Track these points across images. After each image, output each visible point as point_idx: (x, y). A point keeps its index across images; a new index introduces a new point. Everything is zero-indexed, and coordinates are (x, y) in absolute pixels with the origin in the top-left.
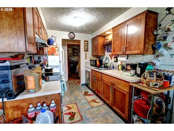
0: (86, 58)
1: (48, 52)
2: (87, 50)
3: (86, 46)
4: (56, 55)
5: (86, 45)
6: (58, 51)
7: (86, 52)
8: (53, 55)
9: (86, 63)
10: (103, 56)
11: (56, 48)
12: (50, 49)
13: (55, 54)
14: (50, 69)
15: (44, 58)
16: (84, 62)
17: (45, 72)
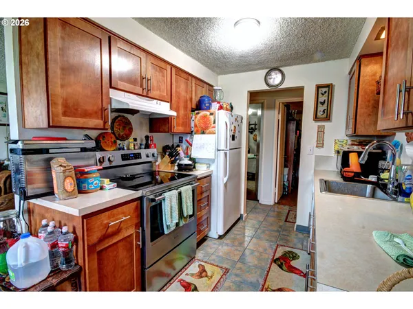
0: (320, 144)
1: (196, 126)
2: (325, 116)
3: (323, 103)
4: (210, 133)
5: (321, 99)
6: (214, 123)
7: (320, 124)
8: (203, 133)
9: (320, 160)
10: (389, 136)
11: (212, 117)
12: (199, 121)
13: (207, 131)
14: (186, 165)
15: (188, 139)
16: (313, 157)
17: (178, 170)
